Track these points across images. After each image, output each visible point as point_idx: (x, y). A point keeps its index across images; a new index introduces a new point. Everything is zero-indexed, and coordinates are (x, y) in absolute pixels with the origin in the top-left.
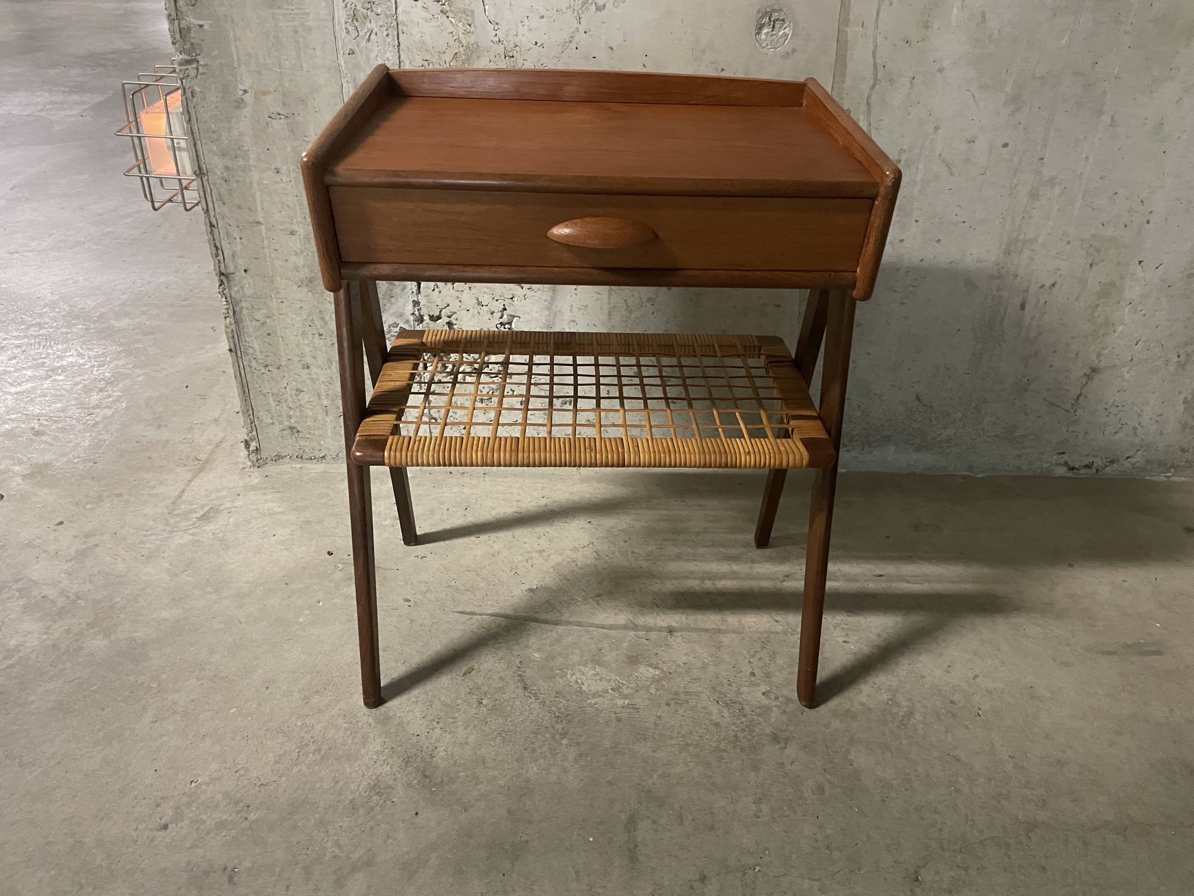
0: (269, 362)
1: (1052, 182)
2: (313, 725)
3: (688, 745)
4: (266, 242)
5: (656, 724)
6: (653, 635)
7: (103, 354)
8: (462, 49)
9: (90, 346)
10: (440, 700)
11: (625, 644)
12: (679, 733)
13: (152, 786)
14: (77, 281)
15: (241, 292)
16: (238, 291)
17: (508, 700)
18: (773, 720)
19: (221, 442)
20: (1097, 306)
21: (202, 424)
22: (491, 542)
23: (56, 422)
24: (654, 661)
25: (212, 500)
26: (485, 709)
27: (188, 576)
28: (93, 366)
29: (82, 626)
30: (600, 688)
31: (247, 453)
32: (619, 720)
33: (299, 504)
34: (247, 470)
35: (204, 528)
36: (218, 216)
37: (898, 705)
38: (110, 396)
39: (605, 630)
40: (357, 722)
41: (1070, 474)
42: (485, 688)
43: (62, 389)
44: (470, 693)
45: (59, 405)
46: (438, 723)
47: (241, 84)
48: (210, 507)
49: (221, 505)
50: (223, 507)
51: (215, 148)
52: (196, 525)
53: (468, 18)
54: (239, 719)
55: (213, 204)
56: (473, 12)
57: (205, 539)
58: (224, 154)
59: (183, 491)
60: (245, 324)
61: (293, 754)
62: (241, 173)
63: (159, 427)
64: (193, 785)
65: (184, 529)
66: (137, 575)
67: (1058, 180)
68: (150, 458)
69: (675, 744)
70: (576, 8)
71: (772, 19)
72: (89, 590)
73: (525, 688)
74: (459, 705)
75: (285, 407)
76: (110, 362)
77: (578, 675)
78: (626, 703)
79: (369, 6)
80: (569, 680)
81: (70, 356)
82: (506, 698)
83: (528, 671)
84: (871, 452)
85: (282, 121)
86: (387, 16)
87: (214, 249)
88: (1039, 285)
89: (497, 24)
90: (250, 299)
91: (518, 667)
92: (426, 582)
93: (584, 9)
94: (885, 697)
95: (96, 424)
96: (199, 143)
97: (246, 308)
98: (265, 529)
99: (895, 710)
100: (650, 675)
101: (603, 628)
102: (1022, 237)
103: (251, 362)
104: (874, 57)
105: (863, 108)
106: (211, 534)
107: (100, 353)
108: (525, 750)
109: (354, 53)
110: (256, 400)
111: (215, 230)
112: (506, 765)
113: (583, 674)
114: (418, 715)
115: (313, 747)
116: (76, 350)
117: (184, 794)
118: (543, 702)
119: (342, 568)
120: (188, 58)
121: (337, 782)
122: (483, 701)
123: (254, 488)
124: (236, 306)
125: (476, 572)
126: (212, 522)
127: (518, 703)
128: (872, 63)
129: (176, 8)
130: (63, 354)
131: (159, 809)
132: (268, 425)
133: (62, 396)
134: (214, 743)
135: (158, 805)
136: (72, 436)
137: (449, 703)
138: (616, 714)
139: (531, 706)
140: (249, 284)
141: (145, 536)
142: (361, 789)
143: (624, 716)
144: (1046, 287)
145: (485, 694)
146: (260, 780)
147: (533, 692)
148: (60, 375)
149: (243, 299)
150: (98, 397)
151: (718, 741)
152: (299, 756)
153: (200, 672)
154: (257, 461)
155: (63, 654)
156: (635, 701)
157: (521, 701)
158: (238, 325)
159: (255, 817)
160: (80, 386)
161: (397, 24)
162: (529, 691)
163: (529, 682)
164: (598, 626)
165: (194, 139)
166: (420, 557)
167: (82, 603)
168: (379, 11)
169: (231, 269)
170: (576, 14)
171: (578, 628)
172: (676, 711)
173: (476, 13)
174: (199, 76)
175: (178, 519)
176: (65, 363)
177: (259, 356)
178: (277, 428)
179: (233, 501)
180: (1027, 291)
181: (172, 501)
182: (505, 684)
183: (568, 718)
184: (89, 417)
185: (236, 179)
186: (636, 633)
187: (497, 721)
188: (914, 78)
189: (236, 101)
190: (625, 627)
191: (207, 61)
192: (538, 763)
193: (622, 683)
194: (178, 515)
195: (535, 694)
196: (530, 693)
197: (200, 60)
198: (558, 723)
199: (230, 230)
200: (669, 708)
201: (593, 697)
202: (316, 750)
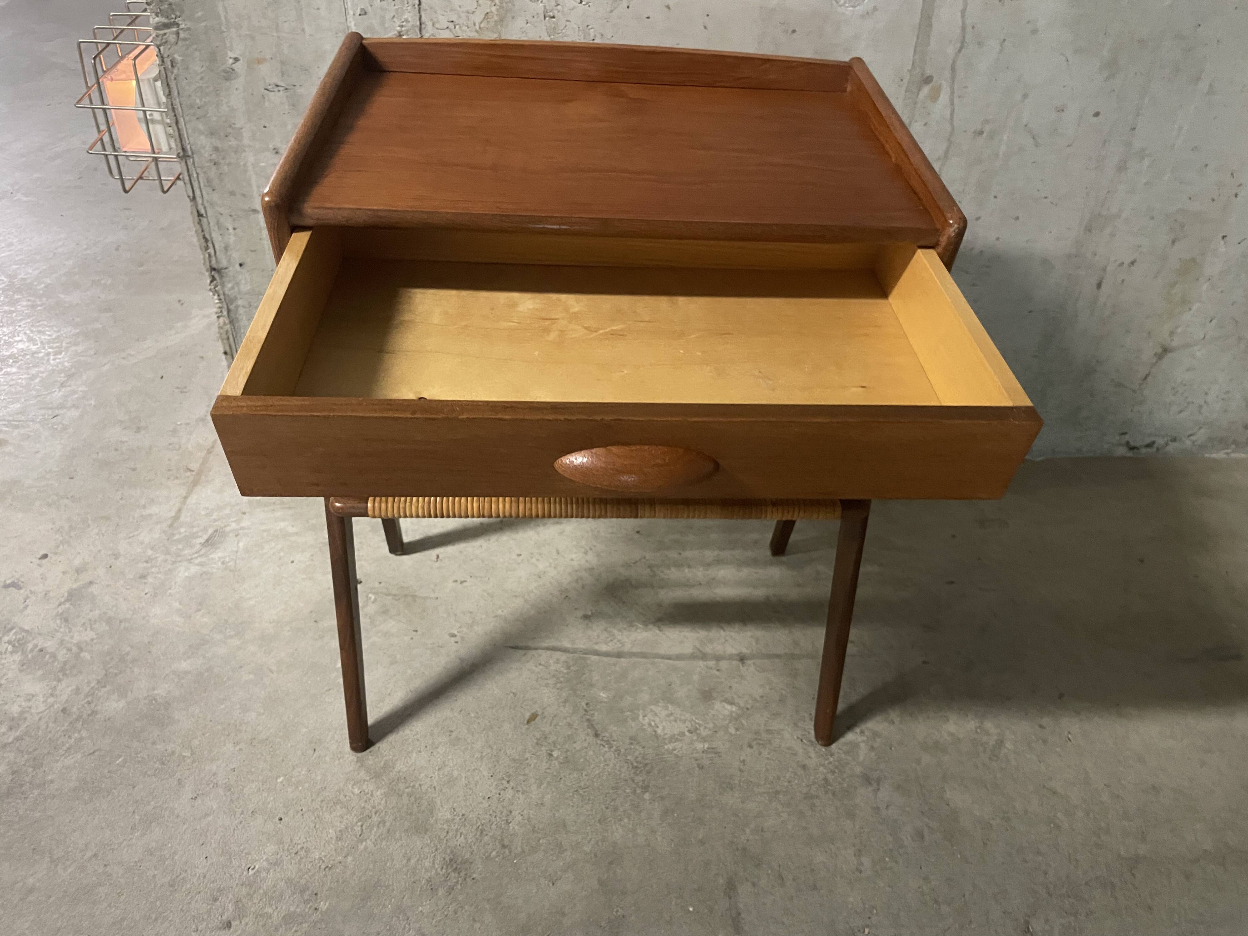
1: (1142, 154)
2: (372, 792)
3: (777, 792)
5: (741, 770)
6: (724, 664)
7: (57, 337)
8: (494, 9)
9: (40, 328)
10: (506, 754)
11: (696, 677)
12: (766, 779)
13: (205, 877)
14: (11, 244)
15: (236, 289)
16: (233, 288)
17: (580, 751)
18: (861, 759)
19: (213, 447)
20: (1175, 283)
21: (187, 424)
22: (534, 560)
23: (17, 427)
24: (728, 695)
25: (215, 520)
26: (557, 763)
27: (202, 617)
28: (48, 354)
29: (92, 685)
30: (676, 731)
32: (701, 767)
33: (314, 522)
35: (210, 556)
36: (206, 204)
37: (987, 733)
38: (74, 392)
39: (671, 662)
40: (420, 785)
41: (1130, 454)
42: (553, 738)
43: (17, 384)
44: (537, 744)
45: (18, 406)
46: (508, 782)
47: (231, 51)
48: (213, 529)
49: (225, 526)
50: (228, 529)
51: (201, 126)
52: (202, 552)
54: (289, 790)
55: (201, 191)
57: (214, 570)
58: (212, 133)
59: (180, 510)
60: (242, 324)
61: (355, 828)
62: (233, 154)
63: (138, 430)
64: (251, 872)
65: (189, 557)
66: (144, 618)
67: (1148, 152)
68: (134, 470)
69: (764, 793)
72: (92, 640)
73: (597, 735)
74: (527, 759)
76: (67, 348)
77: (650, 716)
78: (706, 747)
80: (642, 723)
81: (21, 341)
82: (578, 748)
83: (596, 714)
85: (281, 93)
87: (203, 241)
88: (1118, 263)
90: (246, 296)
91: (586, 710)
92: (471, 613)
94: (972, 724)
95: (65, 428)
96: (181, 121)
97: (243, 306)
98: (282, 554)
99: (985, 739)
100: (726, 713)
101: (670, 659)
102: (1104, 213)
104: (963, 16)
105: (947, 74)
106: (220, 563)
107: (54, 337)
108: (607, 808)
109: (366, 13)
111: (204, 220)
112: (589, 828)
113: (656, 715)
114: (485, 773)
115: (376, 819)
116: (25, 333)
117: (242, 885)
118: (618, 751)
119: (375, 600)
120: (164, 20)
121: (409, 860)
122: (553, 753)
123: (260, 504)
124: (231, 304)
125: (523, 597)
126: (219, 548)
127: (591, 753)
128: (960, 24)
130: (10, 340)
131: (218, 903)
133: (17, 393)
134: (266, 821)
135: (215, 900)
136: (38, 445)
137: (517, 757)
138: (696, 760)
139: (606, 756)
141: (146, 569)
142: (437, 866)
143: (706, 762)
144: (1126, 265)
145: (555, 744)
146: (324, 862)
147: (605, 739)
148: (11, 366)
149: (238, 296)
150: (61, 393)
151: (807, 786)
152: (362, 830)
153: (236, 735)
155: (77, 720)
156: (715, 744)
157: (594, 751)
158: (234, 326)
159: (326, 907)
160: (37, 380)
162: (601, 738)
163: (598, 727)
164: (663, 657)
165: (175, 115)
166: (459, 582)
167: (86, 655)
169: (224, 263)
171: (643, 660)
172: (760, 754)
174: (180, 42)
175: (180, 546)
176: (15, 351)
179: (238, 521)
180: (1104, 270)
181: (169, 522)
182: (574, 731)
183: (647, 768)
184: (55, 420)
185: (228, 161)
186: (705, 663)
187: (571, 776)
188: (1004, 40)
189: (225, 71)
190: (693, 657)
191: (189, 24)
192: (622, 823)
193: (699, 724)
194: (179, 541)
195: (608, 742)
196: (602, 740)
197: (180, 22)
198: (637, 775)
199: (222, 220)
200: (752, 751)
201: (670, 742)
202: (380, 823)
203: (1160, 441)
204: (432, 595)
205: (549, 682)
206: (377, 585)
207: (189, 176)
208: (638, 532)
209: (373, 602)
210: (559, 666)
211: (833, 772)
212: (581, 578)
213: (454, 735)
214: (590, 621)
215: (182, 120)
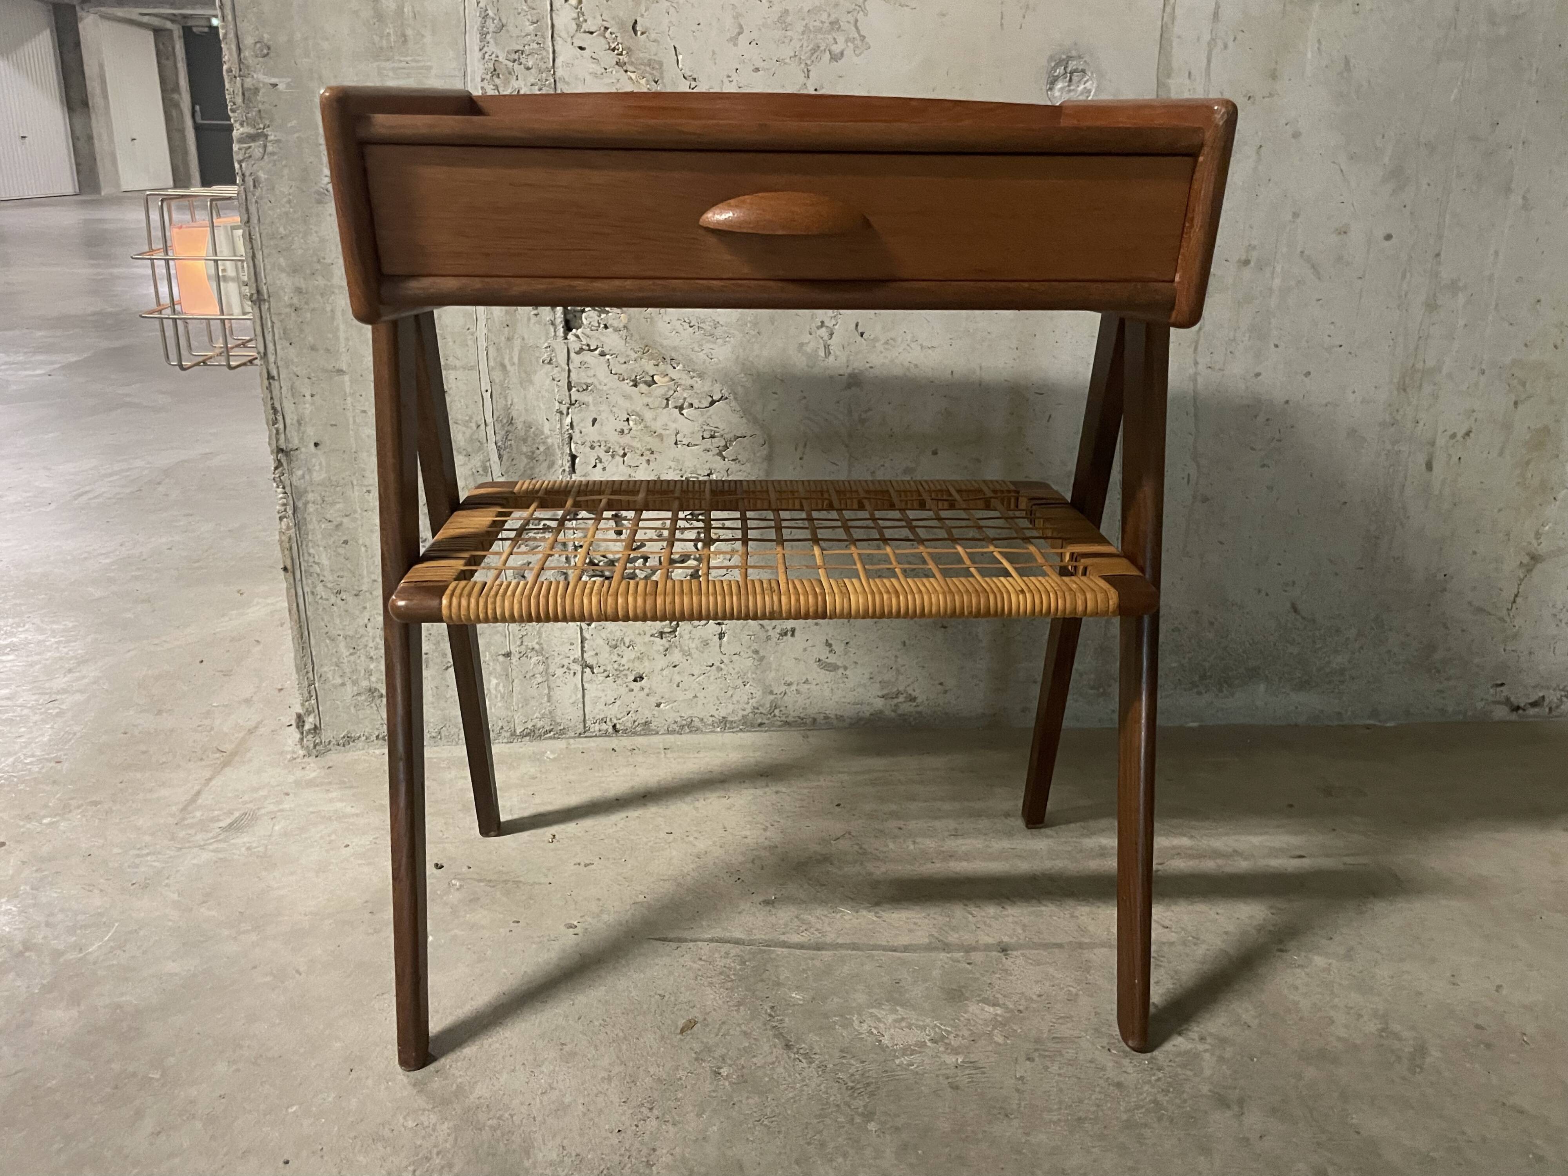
0: (343, 585)
1: (1454, 287)
2: (435, 1125)
3: (1081, 1119)
4: (349, 400)
5: (1018, 1091)
6: (978, 957)
7: (74, 627)
9: (54, 618)
10: (648, 1073)
11: (936, 973)
12: (1060, 1102)
15: (307, 477)
16: (303, 477)
17: (763, 1067)
19: (256, 727)
20: (1528, 463)
21: (226, 706)
22: (691, 839)
24: (988, 994)
25: (245, 803)
26: (727, 1083)
27: (209, 909)
28: (59, 642)
30: (912, 1040)
31: (298, 736)
32: (955, 1087)
34: (299, 760)
35: (232, 842)
36: (280, 362)
37: (1398, 1038)
38: (83, 677)
39: (897, 954)
40: (511, 1115)
42: (720, 1051)
44: (696, 1059)
46: (651, 1109)
48: (241, 812)
49: (259, 809)
50: (263, 811)
51: (282, 262)
52: (220, 838)
53: (654, 72)
55: (275, 345)
56: (661, 64)
57: (236, 857)
58: (295, 270)
59: (198, 793)
60: (310, 527)
62: (318, 297)
63: (160, 712)
65: (202, 844)
66: (124, 912)
67: (1461, 284)
68: (145, 753)
69: (1059, 1121)
70: (803, 58)
71: (1069, 70)
72: (46, 937)
73: (788, 1047)
74: (681, 1079)
75: (363, 658)
76: (85, 637)
77: (869, 1021)
78: (960, 1060)
79: (516, 56)
80: (857, 1031)
82: (758, 1065)
83: (787, 1019)
84: (1233, 695)
86: (541, 71)
87: (271, 412)
88: (1449, 433)
89: (695, 79)
90: (320, 488)
91: (770, 1015)
92: (599, 899)
93: (813, 58)
94: (1372, 1027)
95: (61, 714)
96: (259, 256)
97: (314, 503)
98: (333, 837)
99: (1396, 1045)
100: (988, 1016)
101: (894, 951)
102: (1420, 365)
103: (315, 587)
106: (243, 849)
107: (70, 626)
108: (809, 1144)
110: (320, 648)
111: (275, 384)
113: (879, 1020)
114: (616, 1099)
116: (34, 624)
118: (823, 1067)
119: (461, 886)
120: (252, 133)
122: (722, 1071)
123: (311, 784)
124: (299, 500)
125: (675, 880)
126: (246, 832)
127: (780, 1070)
129: (240, 61)
132: (335, 687)
134: (262, 1164)
136: (23, 729)
137: (665, 1077)
138: (948, 1078)
139: (804, 1074)
140: (320, 464)
141: (138, 856)
143: (962, 1079)
144: (1459, 437)
145: (723, 1059)
147: (801, 1051)
148: (8, 654)
149: (309, 489)
150: (66, 679)
151: (1127, 1111)
154: (315, 746)
156: (973, 1057)
157: (784, 1067)
158: (299, 529)
160: (37, 667)
161: (555, 81)
162: (795, 1050)
163: (791, 1037)
164: (884, 948)
165: (252, 248)
166: (583, 864)
168: (530, 64)
169: (295, 442)
170: (803, 66)
171: (854, 952)
172: (1046, 1068)
173: (665, 65)
174: (266, 157)
175: (192, 831)
176: (15, 640)
177: (329, 577)
178: (350, 690)
179: (279, 803)
180: (1433, 444)
181: (180, 806)
182: (753, 1041)
183: (869, 1089)
184: (50, 705)
185: (312, 306)
186: (949, 955)
187: (751, 1101)
188: (1261, 146)
189: (318, 193)
190: (929, 948)
191: (280, 135)
192: (834, 1164)
193: (946, 1031)
194: (191, 826)
195: (806, 1055)
196: (798, 1053)
197: (269, 133)
198: (855, 1099)
199: (297, 383)
200: (1033, 1065)
201: (904, 1055)
202: (443, 1167)
203: (1552, 697)
204: (543, 880)
205: (714, 980)
206: (465, 869)
207: (262, 325)
208: (838, 805)
209: (458, 889)
210: (729, 961)
211: (1165, 1092)
212: (759, 858)
213: (567, 1048)
214: (773, 907)
215: (261, 253)
